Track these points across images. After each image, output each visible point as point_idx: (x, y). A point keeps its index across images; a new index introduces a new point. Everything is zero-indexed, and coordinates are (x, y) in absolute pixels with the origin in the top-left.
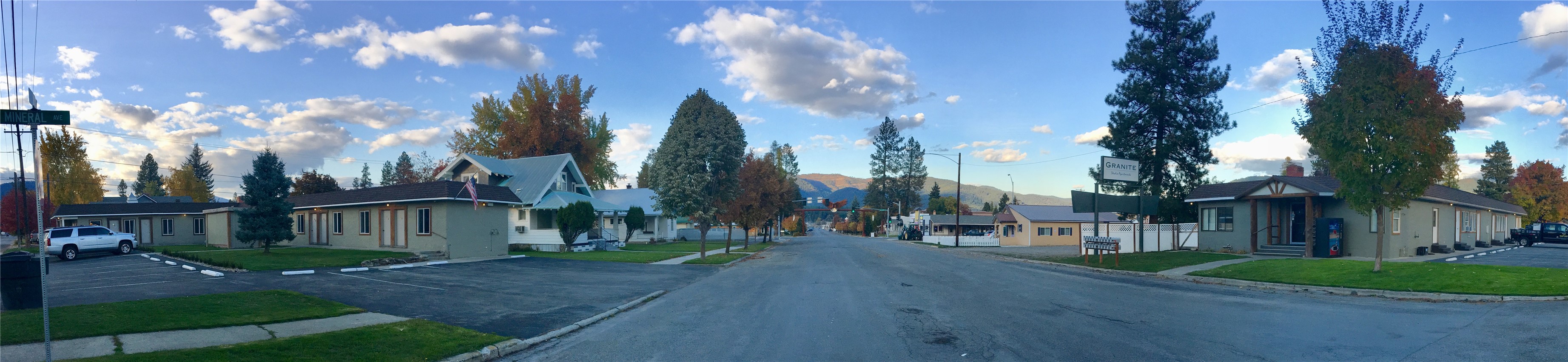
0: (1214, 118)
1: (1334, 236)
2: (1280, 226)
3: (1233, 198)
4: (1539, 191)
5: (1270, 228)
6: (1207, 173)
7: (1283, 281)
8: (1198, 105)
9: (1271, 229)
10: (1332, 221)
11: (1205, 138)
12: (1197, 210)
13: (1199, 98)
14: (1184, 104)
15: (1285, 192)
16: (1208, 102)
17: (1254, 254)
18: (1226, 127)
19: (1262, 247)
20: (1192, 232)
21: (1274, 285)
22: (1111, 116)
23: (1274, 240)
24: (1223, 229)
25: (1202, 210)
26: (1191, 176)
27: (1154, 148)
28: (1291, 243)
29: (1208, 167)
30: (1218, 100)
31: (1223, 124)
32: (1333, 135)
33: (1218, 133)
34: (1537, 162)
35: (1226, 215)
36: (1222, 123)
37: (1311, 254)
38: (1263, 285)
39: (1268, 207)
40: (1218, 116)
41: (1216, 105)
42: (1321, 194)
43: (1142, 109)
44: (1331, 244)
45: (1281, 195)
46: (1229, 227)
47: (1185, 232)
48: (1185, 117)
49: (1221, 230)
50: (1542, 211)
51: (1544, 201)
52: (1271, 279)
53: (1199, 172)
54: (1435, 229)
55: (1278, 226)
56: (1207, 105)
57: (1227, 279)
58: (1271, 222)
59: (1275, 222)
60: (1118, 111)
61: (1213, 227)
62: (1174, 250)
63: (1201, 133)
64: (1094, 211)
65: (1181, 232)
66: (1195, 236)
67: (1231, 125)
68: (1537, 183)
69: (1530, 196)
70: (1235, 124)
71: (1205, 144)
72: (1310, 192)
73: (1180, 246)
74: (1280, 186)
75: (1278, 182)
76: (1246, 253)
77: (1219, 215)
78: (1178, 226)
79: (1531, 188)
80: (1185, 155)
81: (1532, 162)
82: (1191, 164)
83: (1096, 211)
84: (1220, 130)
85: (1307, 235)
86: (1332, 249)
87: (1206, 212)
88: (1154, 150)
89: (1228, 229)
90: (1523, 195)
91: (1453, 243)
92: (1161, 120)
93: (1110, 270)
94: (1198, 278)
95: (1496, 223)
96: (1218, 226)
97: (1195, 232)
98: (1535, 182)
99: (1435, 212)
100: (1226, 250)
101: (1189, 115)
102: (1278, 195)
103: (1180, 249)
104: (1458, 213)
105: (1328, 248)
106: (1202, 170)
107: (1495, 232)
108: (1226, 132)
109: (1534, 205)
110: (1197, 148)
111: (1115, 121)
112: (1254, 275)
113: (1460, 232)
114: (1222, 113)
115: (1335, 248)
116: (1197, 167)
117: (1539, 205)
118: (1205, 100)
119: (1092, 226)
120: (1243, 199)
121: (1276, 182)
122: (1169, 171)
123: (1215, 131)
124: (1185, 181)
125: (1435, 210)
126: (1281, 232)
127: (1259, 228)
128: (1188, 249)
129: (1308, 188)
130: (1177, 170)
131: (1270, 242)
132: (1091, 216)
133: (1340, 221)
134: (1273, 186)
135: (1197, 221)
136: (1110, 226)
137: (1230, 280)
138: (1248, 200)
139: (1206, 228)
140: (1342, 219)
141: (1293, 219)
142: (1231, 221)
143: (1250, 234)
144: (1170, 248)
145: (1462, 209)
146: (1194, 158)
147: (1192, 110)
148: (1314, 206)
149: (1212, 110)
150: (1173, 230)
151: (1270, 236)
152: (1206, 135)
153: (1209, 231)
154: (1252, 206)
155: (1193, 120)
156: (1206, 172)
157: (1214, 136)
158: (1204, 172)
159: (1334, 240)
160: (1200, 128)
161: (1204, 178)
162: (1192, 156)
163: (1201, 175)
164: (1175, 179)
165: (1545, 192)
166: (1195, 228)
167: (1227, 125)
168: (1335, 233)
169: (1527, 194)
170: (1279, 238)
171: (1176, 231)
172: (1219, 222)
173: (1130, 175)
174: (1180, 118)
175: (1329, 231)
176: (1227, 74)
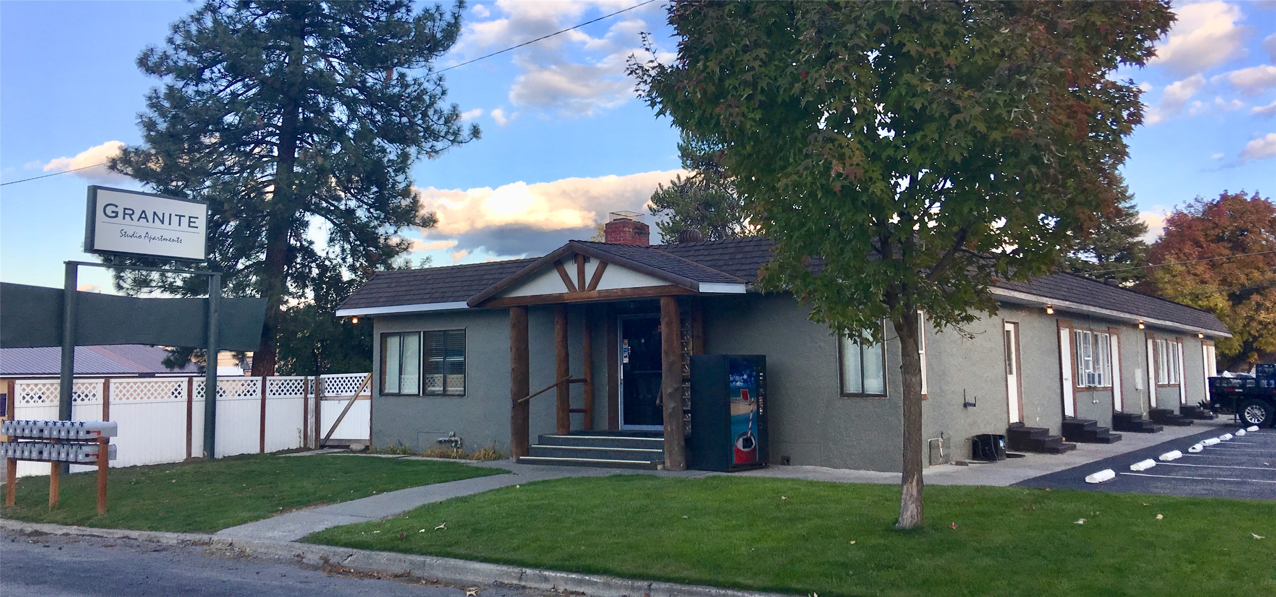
0: (425, 115)
1: (742, 408)
2: (590, 382)
3: (463, 305)
4: (1238, 272)
5: (564, 385)
6: (406, 249)
7: (610, 565)
8: (387, 84)
9: (568, 389)
10: (736, 365)
11: (402, 164)
12: (371, 335)
13: (389, 69)
14: (349, 82)
15: (602, 286)
16: (409, 79)
17: (520, 461)
18: (455, 137)
19: (542, 440)
20: (356, 397)
21: (580, 582)
22: (150, 98)
23: (576, 421)
24: (439, 389)
25: (384, 337)
26: (368, 256)
27: (269, 183)
28: (621, 426)
29: (408, 233)
30: (434, 76)
31: (447, 133)
32: (763, 84)
33: (434, 151)
34: (1224, 197)
35: (447, 353)
36: (444, 129)
37: (680, 459)
38: (546, 579)
39: (558, 328)
40: (435, 111)
41: (429, 86)
42: (705, 288)
43: (239, 85)
44: (734, 428)
45: (594, 294)
46: (455, 385)
47: (338, 398)
48: (353, 115)
49: (433, 394)
50: (1254, 324)
51: (1256, 298)
52: (572, 557)
53: (388, 246)
54: (1012, 380)
55: (584, 381)
56: (407, 86)
57: (428, 559)
58: (567, 369)
59: (577, 369)
60: (171, 88)
61: (411, 386)
62: (306, 448)
63: (392, 151)
64: (59, 342)
65: (326, 399)
66: (362, 410)
67: (465, 133)
68: (1227, 252)
69: (1212, 288)
70: (476, 132)
71: (400, 178)
72: (676, 284)
73: (323, 436)
74: (591, 269)
75: (586, 259)
76: (498, 458)
77: (427, 352)
78: (318, 383)
79: (1213, 265)
80: (353, 204)
81: (1208, 199)
82: (366, 225)
83: (67, 345)
84: (439, 145)
85: (669, 406)
86: (740, 444)
87: (393, 344)
88: (271, 188)
89: (450, 389)
90: (1190, 284)
91: (1059, 420)
92: (290, 117)
93: (73, 530)
94: (336, 554)
95: (1156, 362)
96: (424, 383)
97: (365, 397)
98: (1224, 250)
99: (1008, 332)
100: (444, 448)
101: (363, 110)
102: (585, 295)
103: (322, 447)
104: (1065, 334)
105: (729, 442)
106: (394, 241)
107: (1158, 386)
108: (455, 148)
109: (1227, 311)
110: (381, 186)
111: (163, 113)
112: (516, 542)
113: (1075, 390)
114: (444, 105)
115: (747, 442)
116: (381, 231)
117: (1244, 311)
118: (402, 76)
119: (53, 388)
120: (488, 306)
121: (580, 259)
122: (311, 243)
123: (427, 146)
124: (352, 268)
125: (1009, 327)
126: (592, 396)
127: (534, 386)
128: (344, 445)
129: (666, 274)
130: (332, 240)
131: (564, 426)
132: (51, 357)
133: (757, 363)
134: (572, 269)
135: (369, 369)
136: (112, 387)
137: (440, 561)
138: (504, 311)
139: (391, 387)
140: (762, 359)
141: (626, 360)
142: (459, 368)
143: (509, 405)
144: (293, 441)
145: (1075, 323)
146: (375, 213)
147: (372, 97)
148: (682, 322)
149: (419, 98)
150: (306, 391)
151: (565, 409)
152: (405, 157)
153: (399, 395)
154: (514, 326)
155: (374, 122)
156: (404, 247)
157: (424, 157)
158: (398, 245)
159: (745, 420)
160: (391, 141)
161: (398, 262)
162: (371, 206)
163: (390, 252)
164: (327, 263)
165: (1256, 274)
166: (363, 388)
167: (456, 134)
168: (745, 398)
169: (1203, 282)
170: (589, 412)
171: (311, 397)
172: (428, 369)
173: (179, 240)
174: (340, 113)
175: (730, 393)
176: (456, 18)
